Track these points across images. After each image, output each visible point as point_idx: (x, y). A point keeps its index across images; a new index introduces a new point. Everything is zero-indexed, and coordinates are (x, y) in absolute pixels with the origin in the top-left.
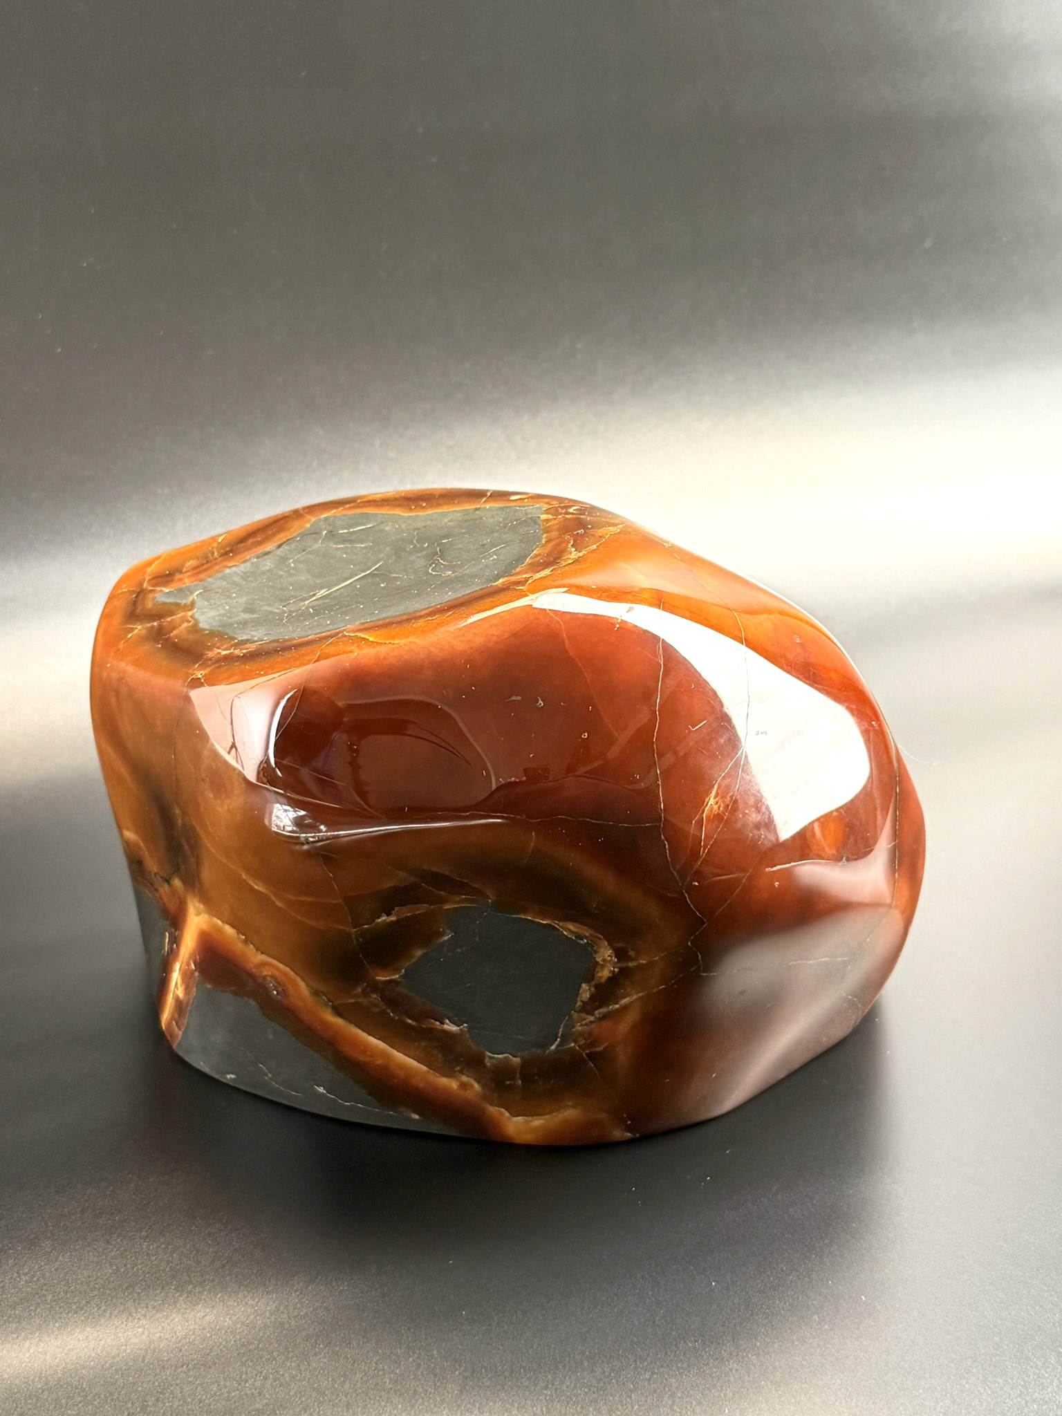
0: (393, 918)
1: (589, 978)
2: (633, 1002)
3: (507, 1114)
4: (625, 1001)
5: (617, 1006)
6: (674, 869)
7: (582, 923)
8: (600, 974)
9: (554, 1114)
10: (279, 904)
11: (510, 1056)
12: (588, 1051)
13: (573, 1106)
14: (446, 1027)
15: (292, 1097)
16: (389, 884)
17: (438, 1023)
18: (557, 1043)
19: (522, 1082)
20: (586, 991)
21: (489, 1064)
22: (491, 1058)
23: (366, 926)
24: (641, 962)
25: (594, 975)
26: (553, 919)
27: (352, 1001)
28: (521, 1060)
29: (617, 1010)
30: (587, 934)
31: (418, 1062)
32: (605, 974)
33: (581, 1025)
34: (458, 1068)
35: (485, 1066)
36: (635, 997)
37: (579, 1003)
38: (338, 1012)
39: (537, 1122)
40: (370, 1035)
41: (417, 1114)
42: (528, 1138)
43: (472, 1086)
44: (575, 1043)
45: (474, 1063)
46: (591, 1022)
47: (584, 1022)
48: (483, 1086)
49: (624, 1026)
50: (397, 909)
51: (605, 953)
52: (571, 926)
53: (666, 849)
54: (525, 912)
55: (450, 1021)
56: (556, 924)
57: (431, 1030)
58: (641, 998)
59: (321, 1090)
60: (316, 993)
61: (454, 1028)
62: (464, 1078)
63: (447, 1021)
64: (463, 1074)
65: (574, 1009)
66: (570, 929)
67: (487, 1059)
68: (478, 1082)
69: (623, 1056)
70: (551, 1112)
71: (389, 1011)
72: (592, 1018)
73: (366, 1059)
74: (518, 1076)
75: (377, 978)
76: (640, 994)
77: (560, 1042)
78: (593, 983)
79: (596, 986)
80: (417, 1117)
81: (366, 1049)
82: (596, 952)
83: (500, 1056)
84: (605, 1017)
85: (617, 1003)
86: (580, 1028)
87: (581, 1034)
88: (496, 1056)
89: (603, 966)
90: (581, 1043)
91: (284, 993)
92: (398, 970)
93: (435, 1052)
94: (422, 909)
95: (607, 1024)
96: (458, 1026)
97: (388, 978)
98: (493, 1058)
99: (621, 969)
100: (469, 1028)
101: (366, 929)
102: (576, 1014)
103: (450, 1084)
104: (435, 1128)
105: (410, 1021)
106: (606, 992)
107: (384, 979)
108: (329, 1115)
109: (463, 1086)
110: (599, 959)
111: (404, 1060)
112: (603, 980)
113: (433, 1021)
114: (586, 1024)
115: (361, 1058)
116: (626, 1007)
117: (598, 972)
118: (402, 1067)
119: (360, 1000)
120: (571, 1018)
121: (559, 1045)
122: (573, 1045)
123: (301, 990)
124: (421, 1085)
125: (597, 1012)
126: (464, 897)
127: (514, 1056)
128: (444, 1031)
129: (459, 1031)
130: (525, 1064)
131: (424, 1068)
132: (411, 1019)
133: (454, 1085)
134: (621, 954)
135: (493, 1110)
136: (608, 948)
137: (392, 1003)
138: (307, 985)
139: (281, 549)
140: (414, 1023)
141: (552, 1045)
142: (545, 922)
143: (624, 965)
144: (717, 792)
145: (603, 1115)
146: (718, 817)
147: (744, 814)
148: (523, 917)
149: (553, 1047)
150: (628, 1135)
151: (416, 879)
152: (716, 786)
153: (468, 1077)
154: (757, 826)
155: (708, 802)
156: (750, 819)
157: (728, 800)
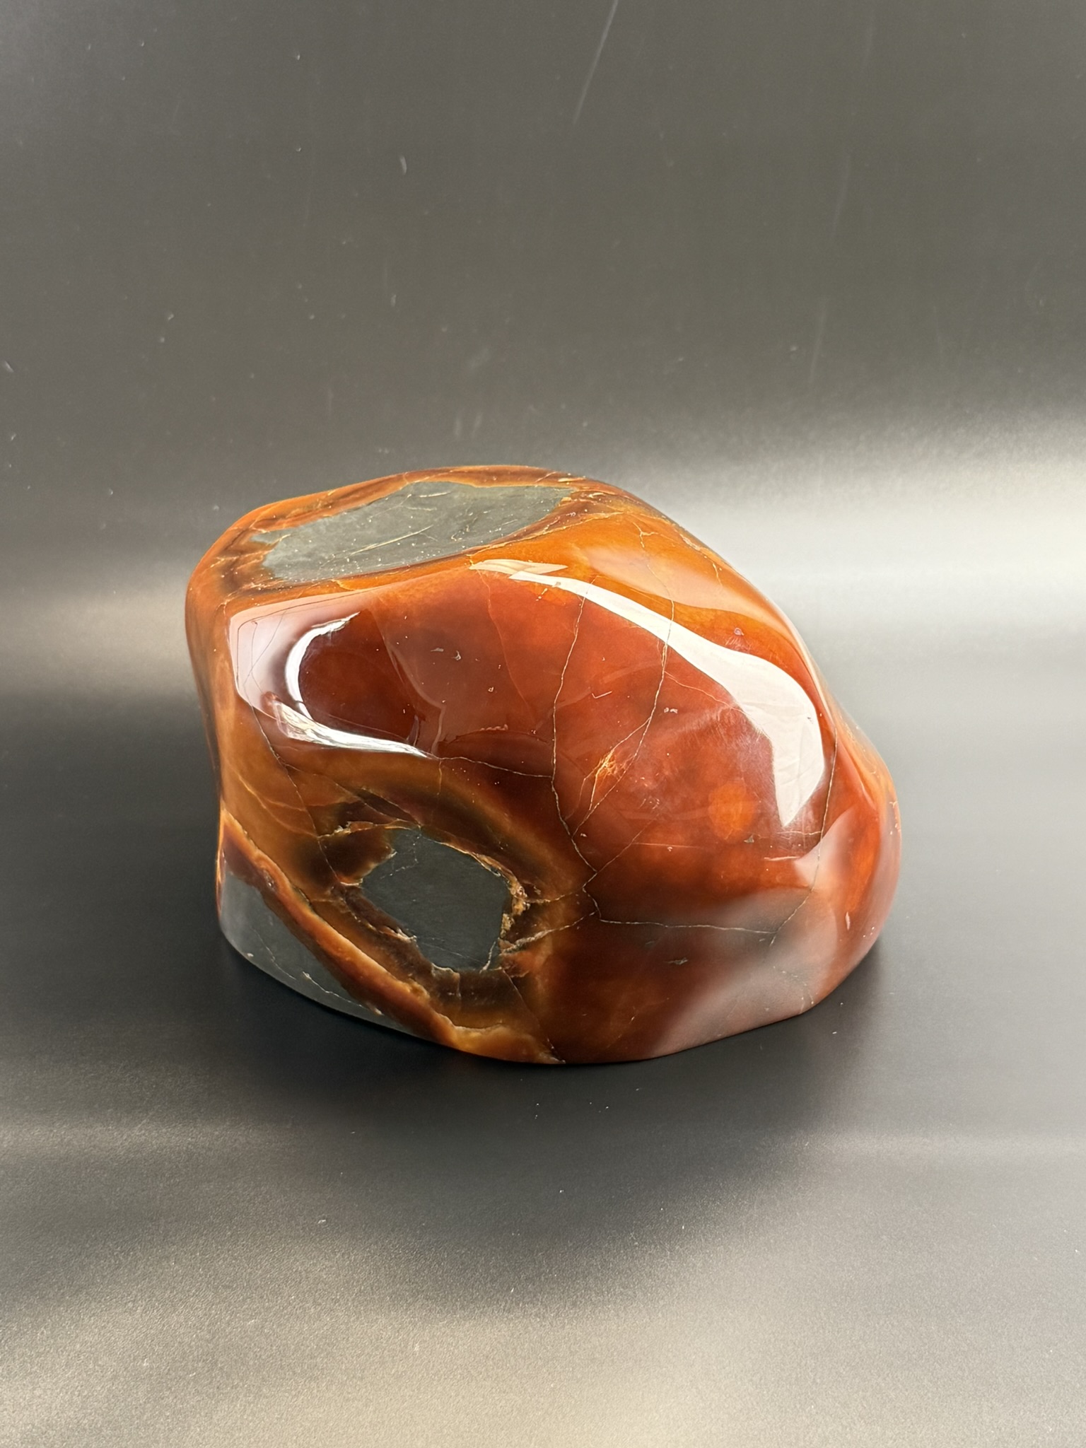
0: (348, 831)
1: (509, 910)
2: (544, 937)
3: (451, 1022)
4: (539, 935)
5: (533, 939)
6: (563, 819)
7: (494, 857)
8: (516, 907)
9: (489, 1028)
10: (265, 807)
11: (452, 971)
12: (513, 976)
13: (503, 1024)
14: (399, 935)
15: (288, 980)
16: (341, 799)
17: (393, 931)
18: (488, 964)
19: (462, 995)
20: (507, 922)
21: (434, 975)
22: (436, 969)
23: (328, 835)
24: (547, 900)
25: (511, 908)
26: (471, 850)
27: (324, 900)
28: (461, 975)
29: (533, 941)
30: (500, 868)
31: (379, 963)
32: (520, 906)
33: (506, 952)
34: (410, 975)
35: (431, 976)
36: (546, 932)
37: (503, 932)
38: (314, 907)
39: (475, 1034)
40: (339, 933)
41: (380, 1010)
42: (466, 1047)
43: (422, 992)
44: (503, 967)
45: (422, 972)
46: (514, 950)
47: (508, 949)
48: (432, 994)
49: (540, 959)
50: (350, 823)
51: (517, 889)
52: (485, 859)
53: (555, 800)
54: (448, 840)
55: (403, 932)
56: (473, 854)
57: (388, 937)
58: (551, 933)
59: (308, 976)
60: (296, 889)
61: (406, 938)
62: (416, 985)
63: (400, 931)
64: (415, 981)
65: (500, 936)
66: (485, 861)
67: (433, 971)
68: (427, 990)
69: (541, 986)
70: (485, 1027)
71: (353, 914)
72: (514, 947)
73: (339, 955)
74: (458, 989)
75: (342, 883)
76: (550, 931)
77: (490, 965)
78: (512, 914)
79: (516, 917)
80: (379, 1012)
81: (338, 945)
82: (511, 886)
83: (444, 969)
84: (524, 947)
85: (533, 936)
86: (505, 954)
87: (507, 959)
88: (440, 968)
89: (518, 900)
90: (507, 968)
91: (275, 885)
92: (357, 879)
93: (392, 957)
94: (369, 826)
95: (527, 954)
96: (409, 937)
97: (350, 885)
98: (438, 970)
99: (532, 904)
100: (418, 940)
101: (327, 837)
102: (501, 941)
103: (404, 987)
104: (394, 1025)
105: (371, 926)
106: (524, 924)
107: (347, 885)
108: (316, 1000)
109: (415, 991)
110: (514, 893)
111: (368, 961)
112: (519, 913)
113: (388, 928)
114: (510, 952)
115: (335, 953)
116: (540, 941)
117: (514, 905)
118: (368, 966)
119: (331, 901)
120: (498, 944)
121: (489, 968)
122: (500, 968)
123: (286, 884)
124: (382, 985)
125: (518, 941)
126: (398, 820)
127: (454, 971)
128: (399, 940)
129: (410, 942)
130: (463, 978)
131: (384, 970)
132: (372, 925)
133: (408, 989)
134: (529, 890)
135: (441, 1018)
136: (518, 883)
137: (356, 907)
138: (290, 881)
140: (374, 929)
141: (484, 966)
142: (465, 853)
143: (534, 902)
144: (613, 756)
145: (528, 1037)
146: (611, 778)
147: (640, 781)
148: (447, 845)
149: (485, 968)
150: (554, 1060)
151: (357, 799)
152: (612, 751)
153: (419, 983)
154: (653, 793)
155: (602, 764)
156: (646, 785)
157: (624, 765)
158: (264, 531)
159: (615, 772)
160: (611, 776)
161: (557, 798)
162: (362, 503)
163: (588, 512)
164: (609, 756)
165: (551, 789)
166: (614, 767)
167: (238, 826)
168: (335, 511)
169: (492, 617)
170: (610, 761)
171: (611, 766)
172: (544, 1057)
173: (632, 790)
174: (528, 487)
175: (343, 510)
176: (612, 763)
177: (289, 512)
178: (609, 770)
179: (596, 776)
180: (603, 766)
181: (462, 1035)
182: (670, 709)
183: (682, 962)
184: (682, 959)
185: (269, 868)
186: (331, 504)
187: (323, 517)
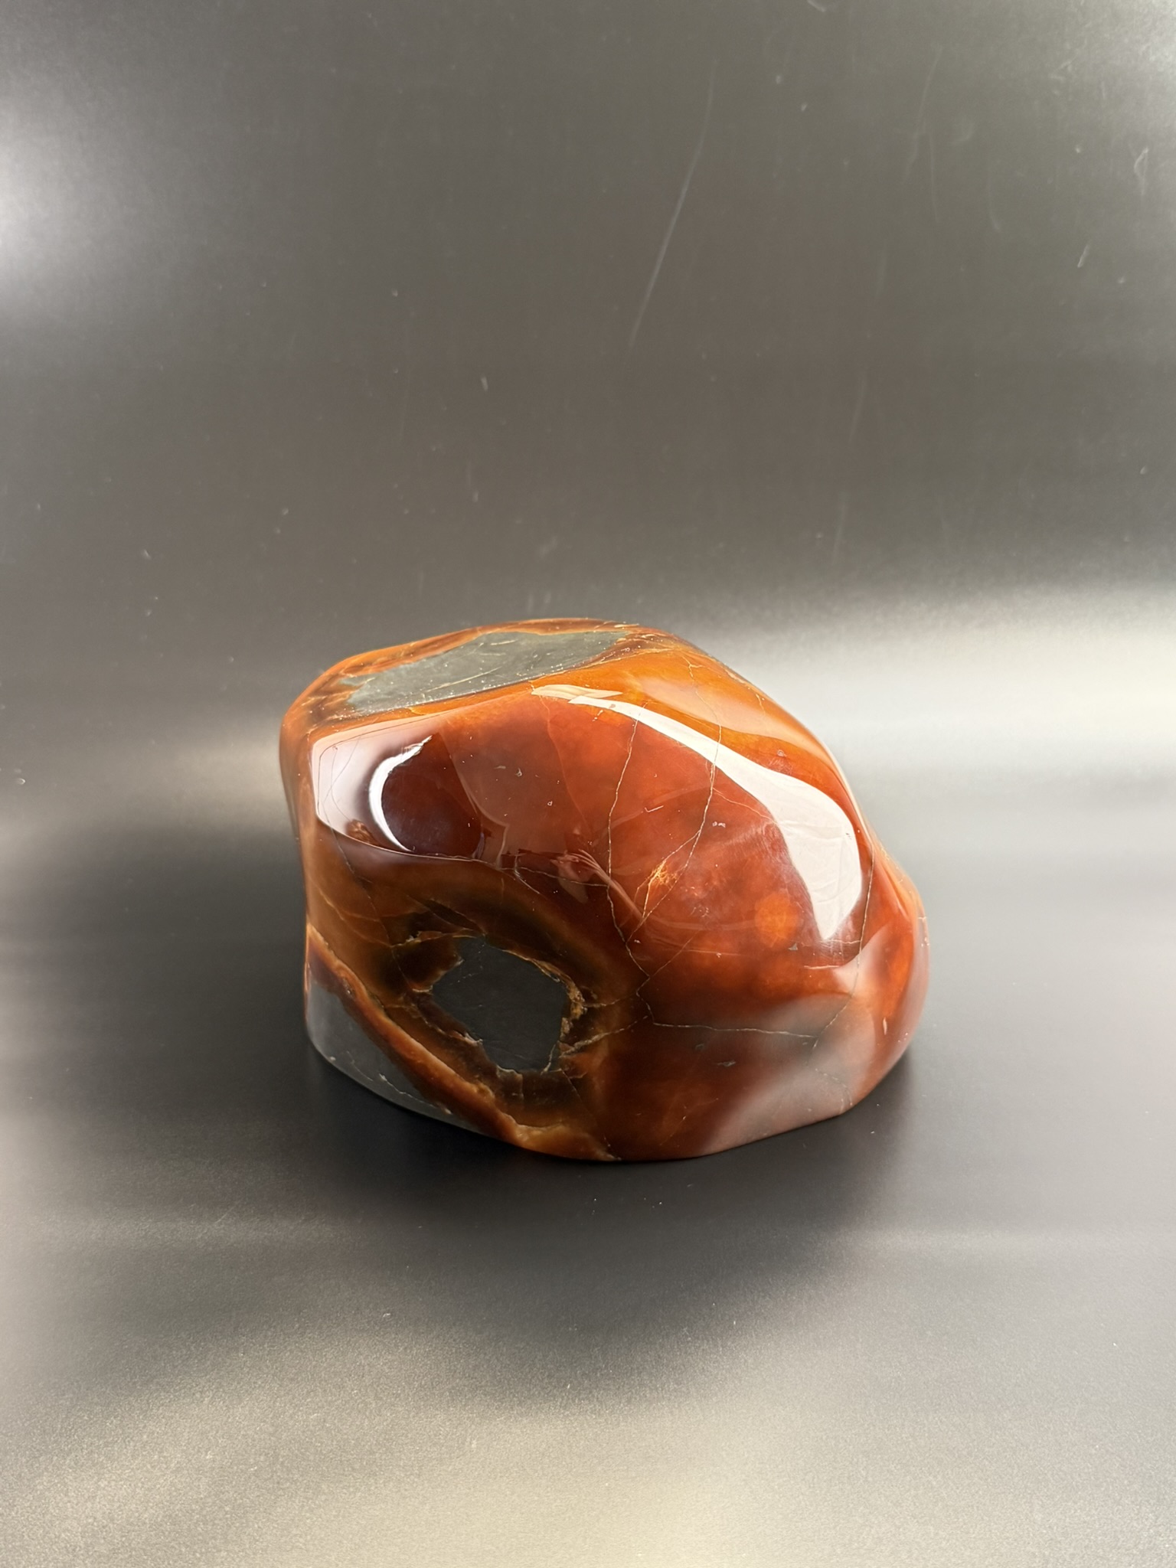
0: (418, 941)
1: (568, 1014)
2: (601, 1040)
3: (514, 1121)
4: (596, 1038)
5: (590, 1041)
6: (618, 926)
7: (553, 964)
8: (575, 1011)
9: (549, 1127)
10: (342, 919)
11: (515, 1073)
12: (571, 1078)
13: (563, 1123)
14: (466, 1039)
15: (366, 1081)
16: (411, 911)
17: (461, 1035)
18: (549, 1066)
19: (524, 1095)
20: (566, 1026)
21: (499, 1076)
22: (501, 1071)
23: (400, 945)
24: (603, 1005)
25: (569, 1010)
26: (532, 958)
27: (397, 1006)
28: (523, 1076)
29: (591, 1044)
30: (559, 974)
31: (448, 1066)
32: (578, 1011)
33: (566, 1054)
34: (477, 1076)
35: (496, 1077)
36: (603, 1035)
37: (562, 1035)
38: (389, 1014)
39: (537, 1132)
40: (412, 1037)
41: (449, 1109)
42: (529, 1145)
43: (488, 1092)
44: (562, 1068)
45: (488, 1074)
46: (573, 1052)
47: (567, 1052)
48: (497, 1095)
49: (597, 1060)
50: (420, 932)
51: (575, 994)
52: (546, 965)
53: (611, 908)
54: (511, 948)
55: (470, 1035)
56: (537, 962)
57: (456, 1041)
58: (606, 1036)
59: (383, 1078)
60: (372, 996)
61: (472, 1041)
62: (482, 1086)
63: (467, 1034)
64: (481, 1081)
65: (559, 1039)
66: (545, 968)
67: (498, 1073)
68: (493, 1091)
69: (598, 1085)
70: (547, 1126)
71: (425, 1019)
72: (573, 1049)
73: (411, 1057)
74: (521, 1090)
75: (414, 990)
76: (607, 1034)
77: (551, 1066)
78: (571, 1019)
79: (574, 1021)
80: (449, 1112)
81: (410, 1049)
82: (569, 991)
83: (508, 1071)
84: (583, 1049)
85: (590, 1039)
86: (565, 1057)
87: (566, 1061)
88: (504, 1070)
89: (576, 1005)
90: (566, 1069)
91: (353, 993)
92: (427, 986)
93: (460, 1059)
94: (438, 935)
95: (584, 1056)
96: (476, 1040)
97: (421, 991)
98: (503, 1072)
99: (589, 1009)
100: (483, 1042)
101: (400, 947)
102: (561, 1044)
103: (472, 1088)
104: (463, 1124)
105: (440, 1030)
106: (581, 1029)
107: (418, 991)
108: (391, 1100)
109: (482, 1091)
110: (572, 998)
111: (438, 1063)
112: (578, 1017)
113: (457, 1032)
114: (569, 1054)
115: (408, 1056)
116: (596, 1043)
117: (573, 1009)
118: (437, 1068)
119: (403, 1007)
120: (557, 1046)
121: (550, 1069)
122: (560, 1070)
123: (364, 992)
124: (451, 1086)
125: (576, 1044)
126: (465, 929)
127: (518, 1072)
128: (466, 1043)
129: (476, 1045)
130: (526, 1080)
131: (453, 1072)
132: (441, 1028)
133: (475, 1089)
134: (586, 995)
135: (505, 1117)
136: (576, 989)
137: (428, 1012)
138: (367, 989)
139: (447, 654)
140: (443, 1033)
141: (545, 1067)
142: (527, 959)
143: (590, 1006)
144: (665, 867)
145: (586, 1135)
146: (664, 888)
147: (689, 890)
148: (510, 952)
149: (546, 1070)
150: (611, 1157)
151: (428, 909)
152: (664, 862)
153: (485, 1084)
154: (702, 902)
155: (654, 874)
156: (696, 894)
157: (675, 875)
158: (351, 676)
159: (667, 882)
160: (663, 885)
161: (612, 906)
162: (439, 652)
163: (641, 648)
164: (661, 866)
165: (606, 898)
166: (665, 877)
167: (320, 938)
168: (416, 658)
169: (551, 735)
170: (662, 871)
171: (663, 876)
172: (601, 1154)
173: (683, 898)
174: (587, 633)
175: (423, 658)
176: (663, 873)
177: (375, 660)
178: (661, 880)
179: (649, 885)
180: (655, 876)
181: (523, 1134)
182: (718, 823)
183: (730, 1064)
184: (730, 1060)
185: (348, 977)
186: (412, 653)
187: (404, 664)
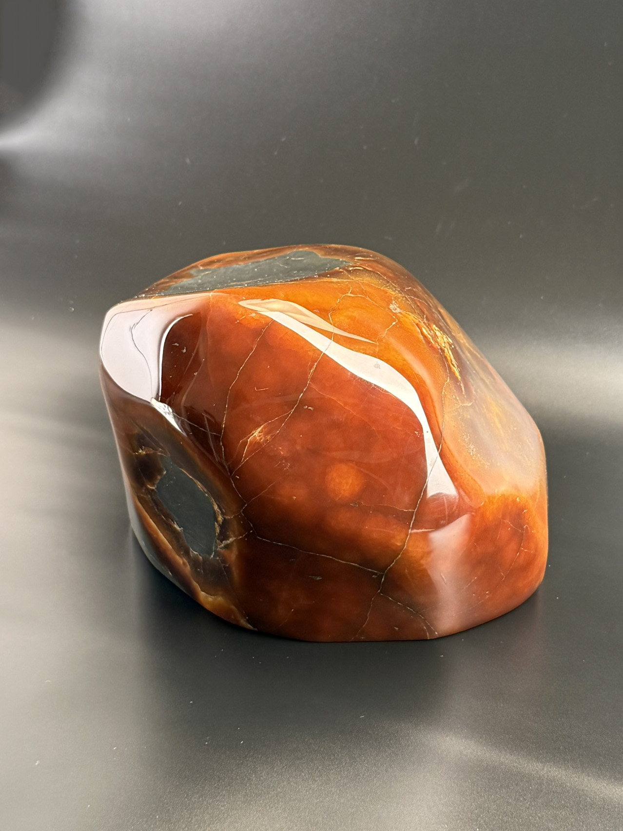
0: (144, 453)
1: (216, 520)
2: (233, 542)
3: (200, 589)
4: (231, 540)
5: (229, 542)
6: (226, 463)
7: (201, 483)
8: (218, 519)
9: (215, 597)
12: (223, 565)
13: (222, 596)
14: (175, 526)
16: (136, 431)
17: (173, 522)
18: (213, 554)
19: (203, 572)
20: (217, 528)
21: (192, 555)
23: (137, 453)
24: (228, 517)
27: (142, 495)
28: (202, 558)
29: (229, 544)
30: (206, 491)
31: (168, 542)
32: (220, 519)
34: (182, 553)
35: (190, 556)
36: (233, 539)
37: (217, 534)
38: (139, 499)
39: (210, 599)
40: (151, 518)
41: (171, 572)
42: (208, 607)
43: (187, 566)
44: (219, 558)
45: (187, 553)
46: (223, 548)
47: (220, 546)
48: (191, 568)
49: (233, 555)
50: (143, 447)
51: (216, 506)
52: (199, 483)
53: (222, 451)
54: (182, 467)
55: (177, 524)
56: (195, 480)
57: (170, 526)
58: (235, 540)
61: (178, 528)
62: (184, 560)
63: (175, 523)
64: (184, 557)
65: (215, 536)
66: (199, 485)
67: (191, 553)
68: (189, 565)
69: (235, 574)
70: (214, 595)
71: (155, 507)
72: (222, 545)
73: (152, 532)
74: (202, 567)
75: (148, 486)
76: (235, 538)
78: (218, 523)
79: (220, 526)
80: (170, 574)
81: (151, 526)
82: (213, 504)
84: (226, 546)
85: (228, 540)
86: (219, 549)
87: (220, 553)
89: (218, 514)
90: (221, 559)
92: (154, 485)
93: (173, 539)
94: (151, 451)
95: (228, 551)
96: (180, 528)
97: (152, 488)
98: (194, 553)
99: (224, 519)
100: (184, 531)
101: (137, 455)
102: (217, 540)
103: (180, 560)
104: (178, 584)
105: (163, 517)
106: (224, 531)
107: (150, 487)
109: (184, 563)
110: (216, 509)
111: (164, 539)
112: (221, 523)
113: (170, 520)
114: (221, 548)
116: (232, 544)
117: (217, 517)
118: (164, 543)
119: (145, 496)
120: (216, 542)
121: (214, 557)
122: (218, 558)
124: (171, 556)
125: (223, 542)
126: (161, 449)
127: (200, 555)
128: (175, 528)
129: (180, 531)
130: (203, 561)
131: (170, 547)
133: (181, 562)
134: (220, 509)
135: (196, 585)
136: (215, 503)
137: (155, 503)
140: (165, 519)
142: (191, 477)
143: (224, 517)
144: (262, 430)
145: (233, 607)
146: (258, 444)
147: (278, 449)
148: (183, 470)
149: (212, 556)
150: (249, 626)
151: (142, 432)
152: (262, 427)
153: (186, 560)
154: (286, 459)
155: (253, 434)
156: (282, 453)
157: (269, 437)
159: (262, 440)
160: (259, 442)
164: (259, 429)
165: (220, 444)
166: (261, 437)
168: (247, 261)
169: (207, 328)
170: (259, 432)
171: (260, 436)
172: (243, 622)
173: (272, 454)
176: (260, 434)
178: (258, 438)
179: (249, 440)
180: (254, 435)
181: (206, 598)
182: (308, 407)
183: (318, 578)
184: (317, 576)
187: (237, 264)
